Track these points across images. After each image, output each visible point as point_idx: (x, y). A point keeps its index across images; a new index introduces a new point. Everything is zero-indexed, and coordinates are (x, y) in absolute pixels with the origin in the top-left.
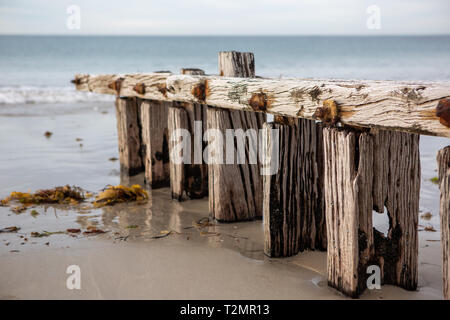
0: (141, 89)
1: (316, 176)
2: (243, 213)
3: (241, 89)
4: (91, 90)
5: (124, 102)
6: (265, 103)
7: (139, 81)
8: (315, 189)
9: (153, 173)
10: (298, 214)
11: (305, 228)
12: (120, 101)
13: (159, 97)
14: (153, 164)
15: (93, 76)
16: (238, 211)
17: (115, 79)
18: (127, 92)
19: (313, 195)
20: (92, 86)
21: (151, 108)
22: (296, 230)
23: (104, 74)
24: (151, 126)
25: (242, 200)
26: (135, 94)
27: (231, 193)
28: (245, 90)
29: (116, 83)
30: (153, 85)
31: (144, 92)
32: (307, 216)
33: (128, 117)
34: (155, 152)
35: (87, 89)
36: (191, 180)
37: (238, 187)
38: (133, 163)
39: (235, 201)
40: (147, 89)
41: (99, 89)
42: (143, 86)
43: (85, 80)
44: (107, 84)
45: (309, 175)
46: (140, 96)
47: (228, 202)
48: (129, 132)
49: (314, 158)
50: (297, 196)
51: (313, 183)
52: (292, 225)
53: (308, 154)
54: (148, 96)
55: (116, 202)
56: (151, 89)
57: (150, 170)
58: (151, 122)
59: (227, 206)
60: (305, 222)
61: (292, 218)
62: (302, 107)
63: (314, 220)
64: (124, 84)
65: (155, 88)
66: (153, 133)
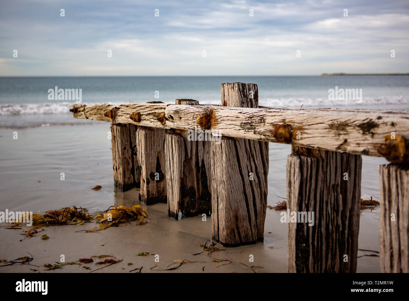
0: (137, 117)
1: (341, 208)
2: (247, 236)
3: (257, 119)
4: (87, 118)
5: (119, 128)
6: (291, 135)
7: (134, 111)
8: (340, 222)
9: (148, 191)
10: (324, 248)
11: (329, 262)
12: (115, 127)
13: (157, 124)
14: (148, 183)
15: (90, 105)
16: (243, 234)
17: (111, 108)
18: (123, 119)
19: (338, 227)
20: (88, 114)
21: (146, 134)
22: (321, 265)
23: (99, 104)
24: (146, 150)
25: (246, 224)
26: (131, 121)
27: (236, 218)
28: (262, 120)
29: (111, 111)
30: (149, 114)
31: (139, 120)
32: (332, 250)
33: (122, 141)
34: (149, 173)
35: (84, 116)
36: (187, 200)
37: (243, 212)
38: (127, 180)
39: (240, 225)
40: (143, 117)
41: (94, 117)
42: (139, 115)
43: (82, 109)
44: (103, 112)
45: (334, 207)
46: (135, 123)
47: (234, 226)
48: (123, 154)
49: (339, 190)
50: (323, 230)
51: (337, 215)
52: (318, 259)
53: (333, 186)
54: (143, 123)
55: (120, 222)
56: (147, 118)
57: (145, 189)
58: (146, 146)
59: (233, 231)
60: (330, 256)
61: (317, 252)
62: (346, 141)
63: (338, 253)
64: (120, 113)
65: (151, 116)
66: (147, 156)
